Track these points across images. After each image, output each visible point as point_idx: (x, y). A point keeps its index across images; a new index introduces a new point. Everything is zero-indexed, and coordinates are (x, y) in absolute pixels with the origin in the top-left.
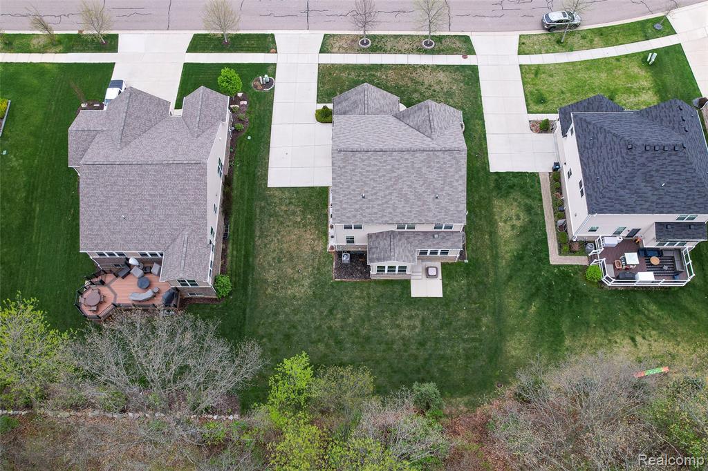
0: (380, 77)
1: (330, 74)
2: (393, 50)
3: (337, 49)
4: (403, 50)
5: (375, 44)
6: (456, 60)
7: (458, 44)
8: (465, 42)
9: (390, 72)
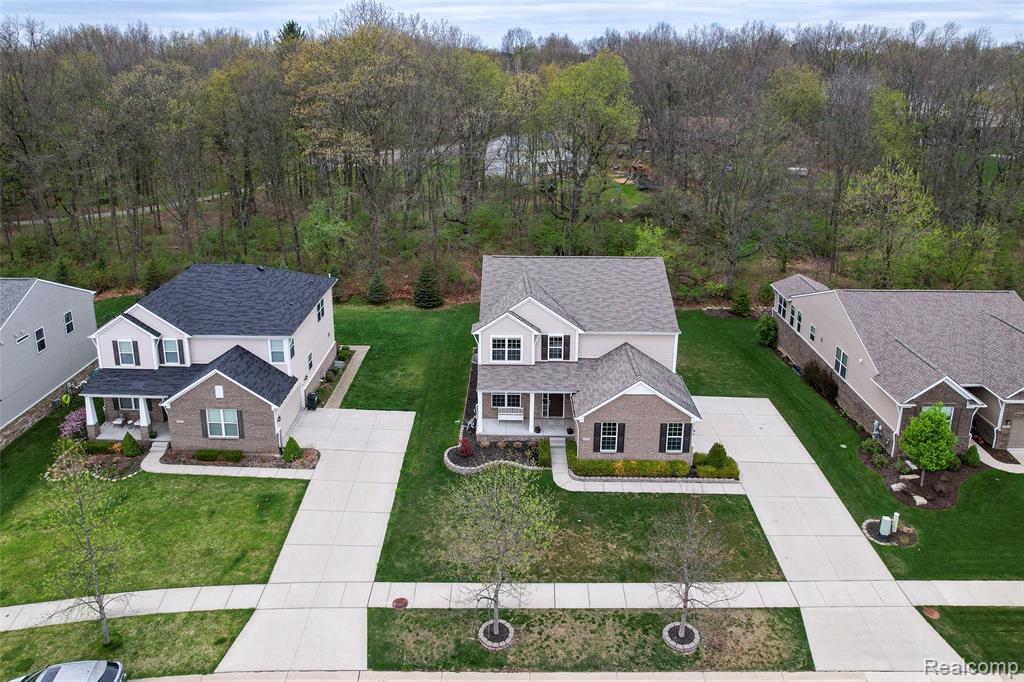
0: (620, 546)
1: (745, 554)
2: (598, 619)
3: (756, 621)
4: (569, 619)
5: (651, 638)
6: (427, 596)
7: (410, 639)
8: (387, 647)
9: (598, 560)
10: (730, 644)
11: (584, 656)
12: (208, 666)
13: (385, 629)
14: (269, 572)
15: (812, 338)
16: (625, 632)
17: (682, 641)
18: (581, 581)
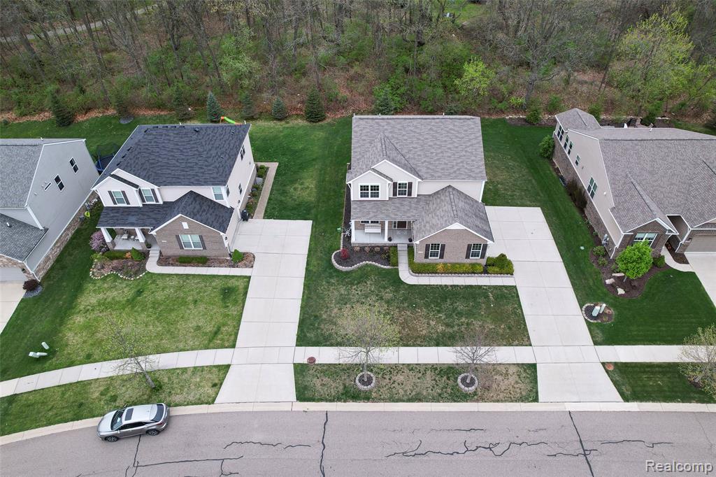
0: (437, 322)
1: (510, 328)
2: (422, 370)
3: (510, 372)
4: (406, 371)
5: (451, 382)
6: (326, 355)
7: (318, 382)
8: (306, 388)
9: (424, 332)
10: (494, 386)
11: (414, 393)
12: (210, 400)
13: (304, 376)
14: (235, 341)
15: (577, 163)
16: (437, 378)
17: (468, 385)
18: (414, 346)
